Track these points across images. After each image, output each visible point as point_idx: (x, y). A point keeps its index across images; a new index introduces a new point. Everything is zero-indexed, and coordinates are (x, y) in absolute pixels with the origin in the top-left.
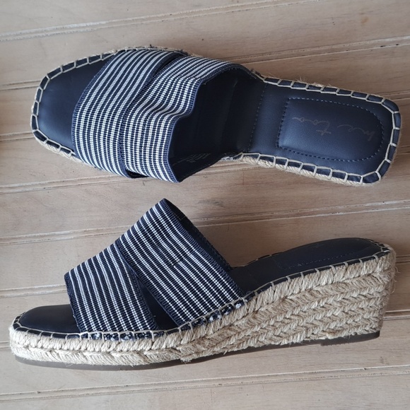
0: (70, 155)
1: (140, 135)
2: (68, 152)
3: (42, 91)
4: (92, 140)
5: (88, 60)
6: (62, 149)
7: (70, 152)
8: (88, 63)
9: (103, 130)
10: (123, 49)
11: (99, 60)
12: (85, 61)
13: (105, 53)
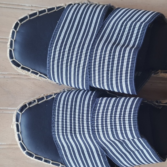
0: (38, 76)
1: (106, 63)
2: (37, 74)
3: (16, 32)
4: (64, 67)
5: (47, 11)
6: (32, 72)
7: (38, 74)
8: (47, 12)
9: (74, 59)
10: (70, 3)
11: (54, 10)
12: (44, 11)
13: (58, 6)
